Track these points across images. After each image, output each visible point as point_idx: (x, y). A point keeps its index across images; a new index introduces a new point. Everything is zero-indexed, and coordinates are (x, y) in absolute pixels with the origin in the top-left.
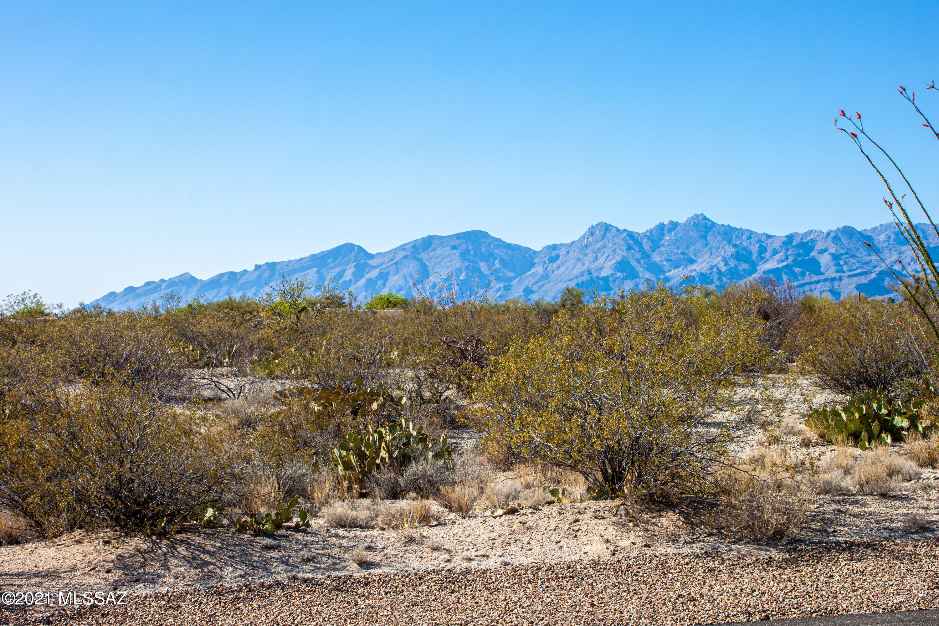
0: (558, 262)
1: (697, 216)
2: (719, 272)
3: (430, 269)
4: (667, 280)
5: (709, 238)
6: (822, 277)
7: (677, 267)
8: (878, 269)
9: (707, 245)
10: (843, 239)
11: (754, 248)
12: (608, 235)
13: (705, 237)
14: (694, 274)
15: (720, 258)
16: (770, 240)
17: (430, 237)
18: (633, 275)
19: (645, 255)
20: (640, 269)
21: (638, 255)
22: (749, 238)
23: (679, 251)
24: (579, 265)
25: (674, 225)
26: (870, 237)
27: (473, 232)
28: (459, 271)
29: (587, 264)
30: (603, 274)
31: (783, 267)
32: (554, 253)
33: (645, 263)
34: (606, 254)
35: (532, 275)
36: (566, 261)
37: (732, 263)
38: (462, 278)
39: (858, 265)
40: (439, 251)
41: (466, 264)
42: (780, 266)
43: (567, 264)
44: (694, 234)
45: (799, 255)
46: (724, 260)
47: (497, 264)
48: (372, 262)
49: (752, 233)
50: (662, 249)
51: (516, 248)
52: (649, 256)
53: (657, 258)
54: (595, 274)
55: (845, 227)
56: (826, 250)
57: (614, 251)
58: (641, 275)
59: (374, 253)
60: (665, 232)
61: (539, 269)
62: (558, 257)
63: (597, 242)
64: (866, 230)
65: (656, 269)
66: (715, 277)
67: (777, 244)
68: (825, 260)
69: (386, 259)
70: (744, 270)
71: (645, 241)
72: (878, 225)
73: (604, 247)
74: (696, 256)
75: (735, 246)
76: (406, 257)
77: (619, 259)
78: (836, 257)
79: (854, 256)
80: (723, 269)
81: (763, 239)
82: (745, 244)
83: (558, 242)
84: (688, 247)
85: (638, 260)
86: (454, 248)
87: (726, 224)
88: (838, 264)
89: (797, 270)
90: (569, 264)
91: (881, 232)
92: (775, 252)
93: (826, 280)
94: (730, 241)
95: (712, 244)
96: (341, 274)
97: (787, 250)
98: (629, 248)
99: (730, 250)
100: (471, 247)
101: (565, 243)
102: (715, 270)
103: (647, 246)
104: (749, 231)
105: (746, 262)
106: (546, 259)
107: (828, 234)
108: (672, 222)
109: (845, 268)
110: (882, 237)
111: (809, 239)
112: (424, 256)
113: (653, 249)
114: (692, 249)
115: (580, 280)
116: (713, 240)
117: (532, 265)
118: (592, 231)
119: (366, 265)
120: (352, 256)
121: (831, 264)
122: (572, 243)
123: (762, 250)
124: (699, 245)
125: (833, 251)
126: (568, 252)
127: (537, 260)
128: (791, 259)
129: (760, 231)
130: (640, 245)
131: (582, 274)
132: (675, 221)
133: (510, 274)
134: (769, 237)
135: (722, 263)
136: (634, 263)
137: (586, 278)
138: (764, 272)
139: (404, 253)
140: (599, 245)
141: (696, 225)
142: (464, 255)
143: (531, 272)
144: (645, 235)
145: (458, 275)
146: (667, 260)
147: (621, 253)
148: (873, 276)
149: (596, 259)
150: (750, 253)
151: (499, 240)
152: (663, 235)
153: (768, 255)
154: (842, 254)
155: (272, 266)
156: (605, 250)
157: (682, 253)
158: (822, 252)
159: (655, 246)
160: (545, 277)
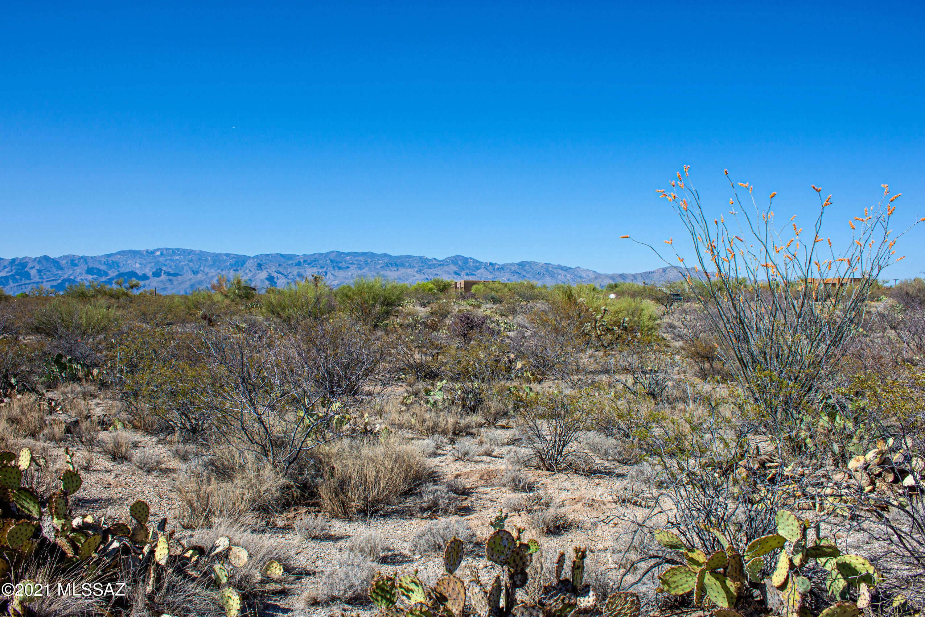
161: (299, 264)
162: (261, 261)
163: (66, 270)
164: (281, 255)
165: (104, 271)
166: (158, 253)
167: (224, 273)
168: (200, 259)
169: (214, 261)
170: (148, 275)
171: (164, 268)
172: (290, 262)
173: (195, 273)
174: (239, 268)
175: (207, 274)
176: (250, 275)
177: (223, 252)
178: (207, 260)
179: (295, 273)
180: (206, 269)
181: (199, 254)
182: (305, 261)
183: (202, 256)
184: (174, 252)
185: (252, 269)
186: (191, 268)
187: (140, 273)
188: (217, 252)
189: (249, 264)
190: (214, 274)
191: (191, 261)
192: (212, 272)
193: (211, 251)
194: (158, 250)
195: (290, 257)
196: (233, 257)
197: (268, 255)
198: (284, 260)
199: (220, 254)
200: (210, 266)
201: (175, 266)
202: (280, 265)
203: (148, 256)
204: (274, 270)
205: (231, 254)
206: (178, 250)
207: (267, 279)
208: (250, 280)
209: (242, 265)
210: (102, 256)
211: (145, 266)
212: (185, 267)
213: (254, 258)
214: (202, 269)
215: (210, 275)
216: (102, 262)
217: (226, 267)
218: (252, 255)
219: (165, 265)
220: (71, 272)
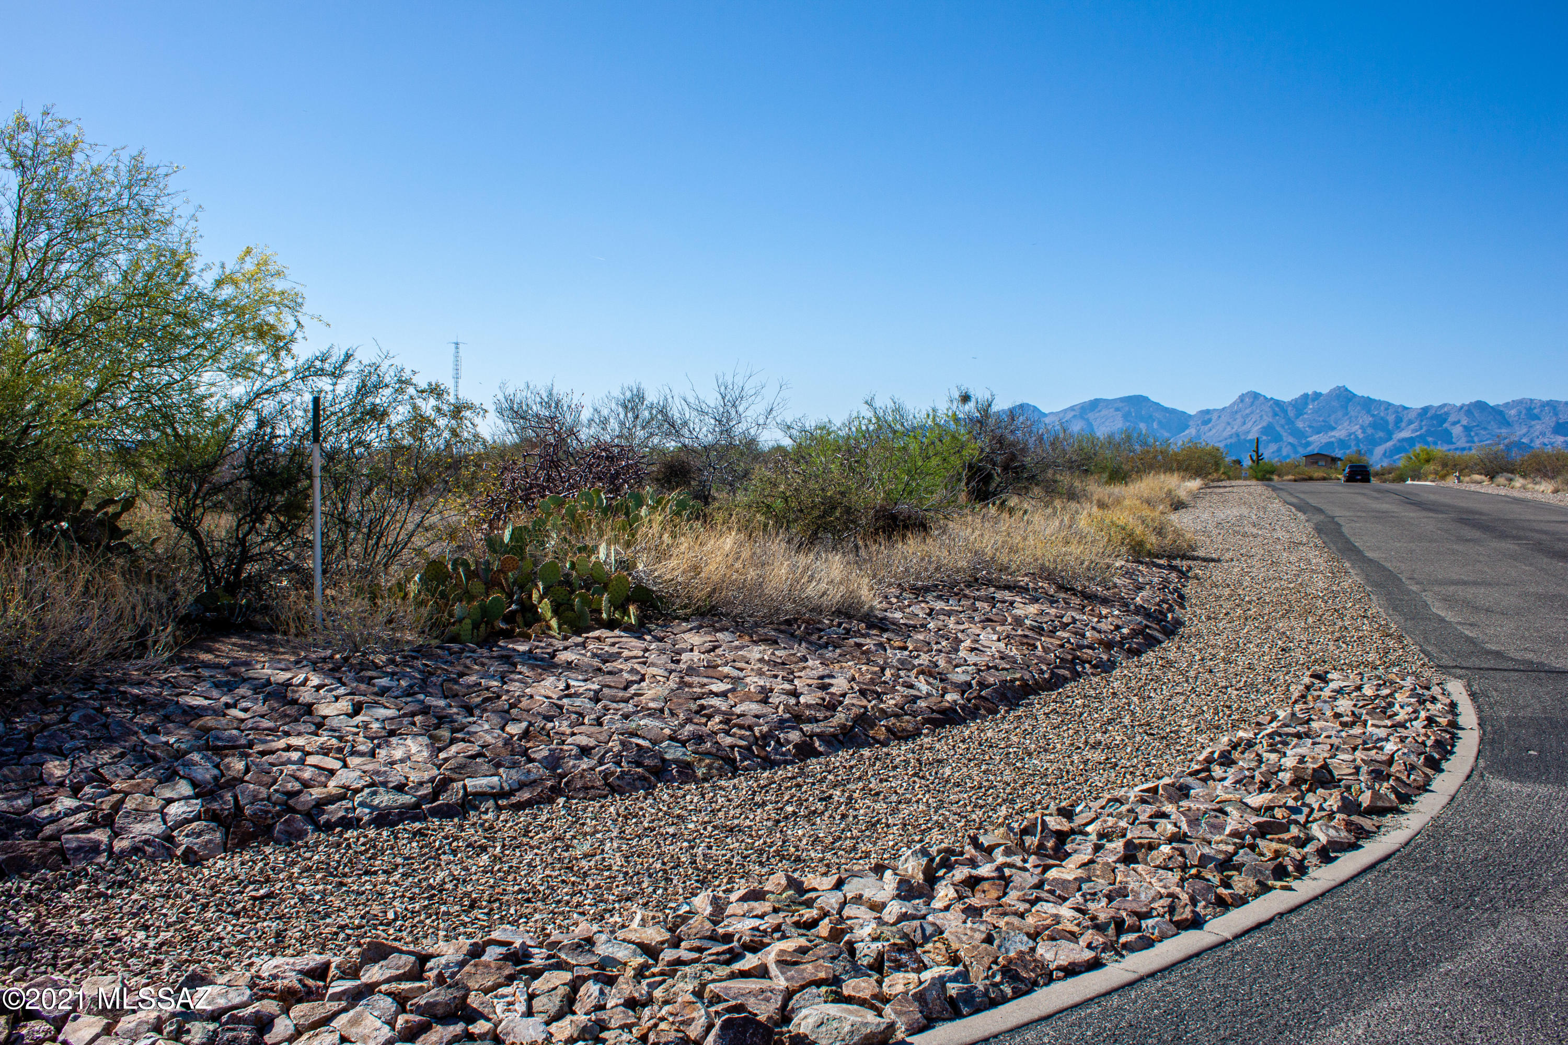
0: (1210, 425)
1: (1339, 388)
2: (1356, 437)
4: (1309, 444)
5: (1349, 408)
6: (1452, 447)
7: (1318, 433)
8: (1507, 441)
9: (1347, 414)
10: (1475, 413)
11: (1391, 418)
12: (1256, 402)
13: (1345, 407)
14: (1333, 439)
15: (1358, 427)
16: (1405, 412)
17: (1096, 400)
18: (1277, 438)
19: (1290, 422)
20: (1284, 434)
21: (1283, 421)
22: (1387, 409)
23: (1321, 419)
24: (1229, 429)
25: (1317, 395)
26: (1502, 411)
27: (1135, 396)
29: (1236, 428)
30: (1250, 437)
31: (1417, 436)
32: (1207, 417)
33: (1289, 429)
34: (1254, 420)
35: (1186, 436)
36: (1217, 425)
37: (1370, 431)
39: (1488, 436)
40: (1104, 412)
41: (1128, 424)
42: (1414, 435)
43: (1217, 428)
44: (1335, 404)
45: (1432, 425)
46: (1362, 427)
47: (1155, 425)
48: (1045, 420)
49: (1389, 404)
50: (1306, 416)
51: (1173, 411)
52: (1293, 423)
53: (1300, 424)
54: (1242, 437)
55: (1479, 402)
56: (1458, 422)
57: (1261, 417)
58: (1285, 439)
59: (1047, 412)
60: (1309, 401)
61: (1193, 429)
62: (1210, 420)
63: (1246, 408)
64: (1498, 405)
65: (1298, 434)
66: (1353, 444)
67: (1412, 415)
68: (1457, 431)
69: (1057, 418)
70: (1381, 438)
71: (1290, 408)
72: (1510, 401)
73: (1252, 413)
74: (1336, 423)
75: (1373, 416)
76: (1074, 416)
77: (1264, 424)
78: (1467, 429)
79: (1485, 429)
80: (1361, 436)
81: (1400, 409)
82: (1382, 414)
83: (1211, 408)
84: (1329, 416)
85: (1282, 426)
86: (1117, 410)
87: (1366, 396)
88: (1469, 436)
89: (1430, 439)
90: (1220, 428)
91: (1513, 408)
92: (1410, 422)
93: (1456, 449)
94: (1368, 412)
95: (1352, 413)
97: (1422, 421)
98: (1275, 414)
99: (1368, 420)
100: (1132, 410)
101: (1217, 408)
102: (1352, 437)
103: (1291, 414)
104: (1387, 403)
105: (1383, 431)
106: (1199, 422)
107: (1461, 407)
108: (1315, 393)
110: (1513, 412)
111: (1443, 411)
112: (1091, 416)
113: (1297, 417)
114: (1333, 417)
115: (1229, 441)
116: (1353, 410)
117: (1187, 427)
118: (1242, 398)
119: (1039, 422)
121: (1463, 435)
122: (1224, 409)
123: (1398, 420)
124: (1340, 414)
125: (1465, 422)
126: (1219, 417)
127: (1191, 423)
128: (1424, 429)
129: (1397, 402)
130: (1285, 412)
131: (1231, 437)
132: (1318, 391)
134: (1405, 408)
135: (1360, 431)
136: (1278, 429)
137: (1233, 440)
138: (1399, 441)
139: (1072, 413)
140: (1247, 411)
141: (1338, 397)
142: (1126, 417)
143: (1187, 432)
144: (1290, 403)
146: (1310, 427)
147: (1267, 419)
149: (1244, 423)
150: (1387, 422)
151: (1158, 404)
152: (1307, 404)
153: (1403, 424)
154: (1473, 427)
156: (1252, 416)
157: (1323, 421)
158: (1454, 423)
159: (1300, 412)
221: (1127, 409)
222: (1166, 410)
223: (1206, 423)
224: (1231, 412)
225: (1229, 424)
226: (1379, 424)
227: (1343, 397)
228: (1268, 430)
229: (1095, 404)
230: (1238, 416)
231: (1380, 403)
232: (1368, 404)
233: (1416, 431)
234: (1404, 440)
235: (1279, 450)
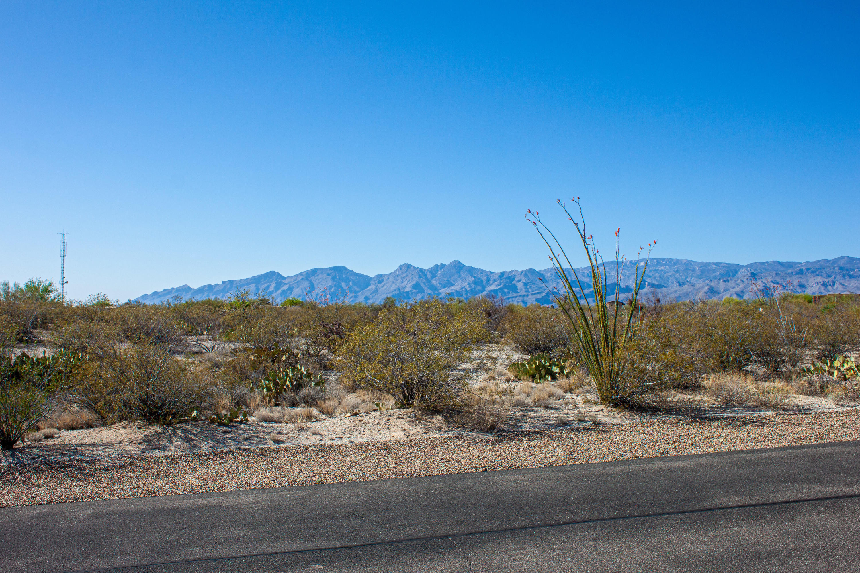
0: (383, 283)
1: (455, 261)
2: (466, 290)
3: (315, 285)
4: (439, 294)
5: (461, 273)
6: (518, 294)
7: (445, 287)
8: (546, 291)
9: (460, 276)
10: (529, 275)
11: (484, 279)
12: (409, 270)
13: (459, 272)
14: (453, 291)
15: (466, 283)
16: (492, 275)
17: (315, 269)
18: (421, 291)
19: (428, 281)
20: (425, 288)
21: (425, 281)
22: (482, 273)
23: (446, 279)
24: (394, 285)
25: (443, 266)
26: (543, 274)
27: (338, 267)
28: (330, 287)
29: (398, 285)
30: (406, 290)
31: (499, 289)
32: (382, 278)
33: (428, 285)
34: (408, 280)
35: (369, 290)
36: (387, 283)
37: (473, 286)
38: (332, 291)
39: (536, 288)
40: (320, 276)
41: (335, 283)
42: (497, 288)
43: (387, 285)
44: (454, 271)
45: (507, 282)
46: (469, 284)
47: (351, 284)
48: (285, 281)
50: (437, 278)
51: (361, 275)
52: (430, 281)
53: (434, 282)
54: (402, 290)
55: (531, 269)
56: (520, 280)
57: (412, 278)
58: (426, 291)
59: (286, 276)
60: (439, 269)
61: (372, 287)
62: (383, 281)
63: (403, 273)
64: (540, 271)
65: (433, 288)
66: (464, 293)
67: (496, 277)
68: (520, 285)
69: (292, 280)
70: (479, 290)
71: (428, 273)
72: (546, 268)
73: (407, 276)
74: (454, 282)
75: (474, 277)
76: (303, 279)
77: (414, 282)
78: (525, 284)
79: (534, 284)
80: (468, 289)
81: (489, 273)
82: (479, 276)
83: (383, 273)
84: (450, 277)
85: (424, 284)
86: (328, 275)
87: (470, 266)
88: (527, 288)
89: (506, 290)
90: (389, 285)
91: (548, 272)
92: (495, 281)
93: (520, 296)
94: (472, 275)
95: (463, 276)
96: (268, 287)
97: (501, 280)
98: (420, 277)
99: (472, 279)
100: (337, 275)
101: (386, 273)
102: (464, 289)
103: (429, 276)
104: (482, 270)
105: (479, 286)
106: (376, 282)
107: (522, 272)
108: (442, 264)
109: (530, 290)
110: (549, 275)
111: (512, 274)
112: (313, 278)
113: (432, 278)
114: (452, 278)
115: (394, 293)
116: (463, 274)
117: (369, 285)
118: (401, 268)
119: (281, 283)
120: (274, 277)
121: (523, 287)
122: (391, 273)
123: (488, 279)
124: (456, 276)
125: (524, 281)
126: (388, 278)
127: (371, 282)
128: (502, 285)
129: (487, 270)
130: (425, 275)
131: (395, 290)
132: (444, 263)
133: (357, 289)
134: (492, 273)
135: (468, 286)
136: (422, 285)
137: (397, 292)
138: (489, 291)
139: (301, 277)
140: (404, 275)
141: (455, 266)
142: (333, 279)
143: (369, 288)
144: (428, 270)
145: (330, 289)
146: (440, 284)
147: (416, 280)
148: (544, 294)
149: (402, 282)
150: (482, 281)
151: (352, 271)
152: (438, 271)
153: (491, 282)
154: (528, 283)
155: (231, 282)
156: (407, 278)
157: (447, 280)
158: (518, 281)
159: (434, 276)
160: (376, 291)
161: (801, 272)
162: (755, 270)
163: (551, 283)
164: (781, 264)
165: (587, 284)
166: (642, 264)
167: (712, 284)
168: (687, 269)
169: (702, 272)
170: (632, 287)
171: (648, 280)
172: (790, 271)
173: (681, 284)
174: (729, 279)
175: (693, 285)
176: (741, 286)
177: (711, 262)
178: (694, 270)
179: (795, 283)
180: (693, 280)
181: (685, 264)
182: (808, 269)
183: (689, 265)
184: (659, 262)
185: (745, 280)
186: (677, 279)
187: (622, 285)
188: (705, 261)
189: (742, 274)
190: (701, 285)
191: (677, 271)
192: (699, 283)
193: (699, 260)
194: (642, 260)
195: (790, 265)
196: (724, 267)
197: (763, 263)
198: (783, 269)
199: (709, 264)
200: (699, 277)
201: (660, 277)
202: (777, 274)
203: (632, 267)
204: (770, 280)
205: (721, 263)
206: (663, 259)
207: (761, 291)
208: (742, 291)
209: (734, 275)
210: (585, 268)
211: (628, 277)
212: (671, 278)
213: (747, 267)
214: (688, 280)
215: (697, 286)
216: (585, 274)
217: (715, 278)
218: (745, 265)
219: (650, 277)
220: (555, 285)
221: (333, 274)
222: (357, 275)
223: (380, 282)
224: (395, 275)
225: (394, 283)
226: (478, 282)
227: (458, 266)
228: (416, 286)
229: (315, 271)
230: (399, 278)
231: (478, 270)
232: (471, 270)
233: (498, 286)
234: (492, 291)
235: (423, 297)
